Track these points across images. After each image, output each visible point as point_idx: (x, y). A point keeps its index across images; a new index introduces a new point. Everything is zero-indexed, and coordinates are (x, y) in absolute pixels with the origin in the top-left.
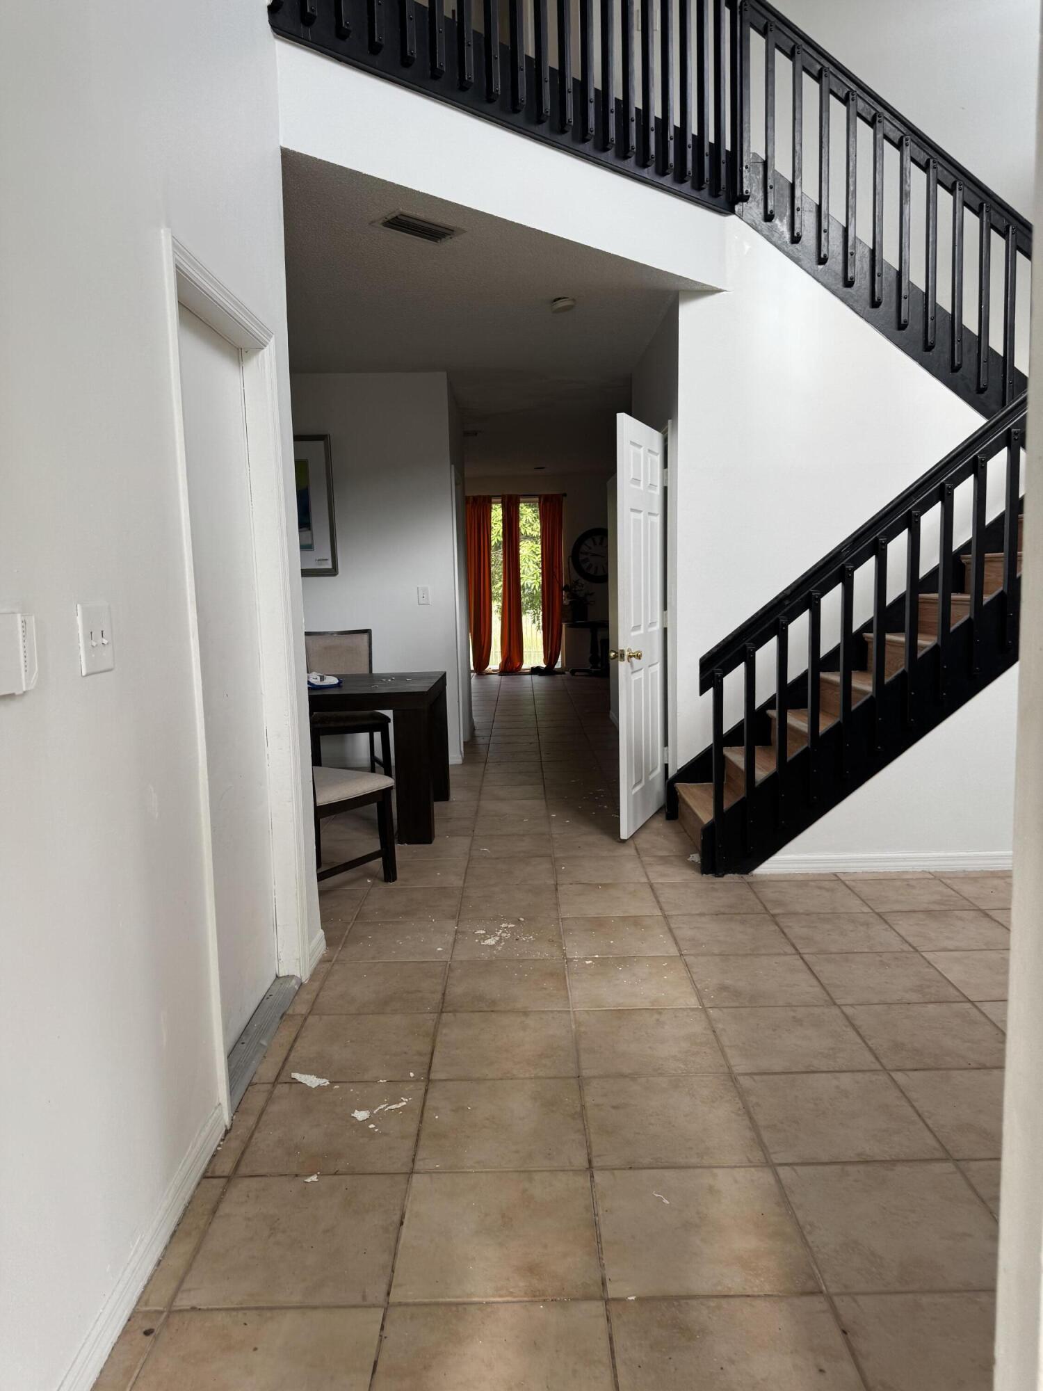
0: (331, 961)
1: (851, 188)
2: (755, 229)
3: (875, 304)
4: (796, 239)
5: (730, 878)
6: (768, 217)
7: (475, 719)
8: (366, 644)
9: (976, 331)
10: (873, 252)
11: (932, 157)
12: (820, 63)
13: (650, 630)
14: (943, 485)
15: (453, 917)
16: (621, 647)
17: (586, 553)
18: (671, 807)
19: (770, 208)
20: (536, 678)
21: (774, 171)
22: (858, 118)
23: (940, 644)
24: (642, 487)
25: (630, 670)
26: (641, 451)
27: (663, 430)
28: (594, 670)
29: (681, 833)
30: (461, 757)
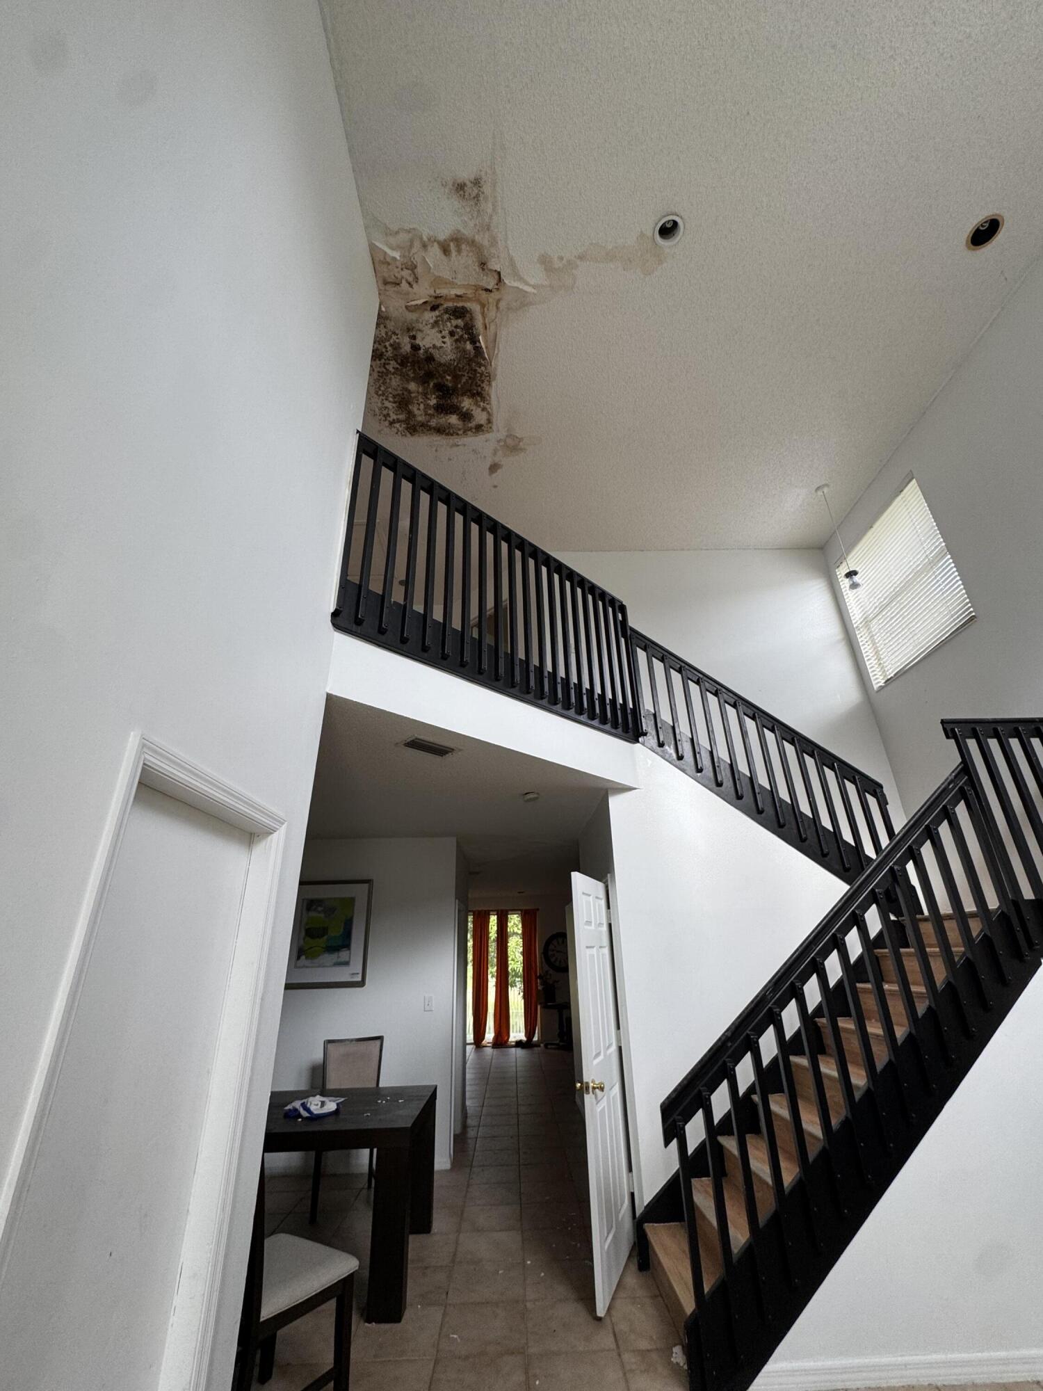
2: (654, 751)
3: (739, 797)
4: (680, 758)
6: (661, 745)
8: (378, 1051)
9: (811, 816)
10: (731, 765)
11: (755, 713)
12: (679, 664)
13: (608, 1053)
16: (585, 1079)
17: (553, 951)
18: (641, 1254)
19: (661, 739)
20: (519, 1051)
21: (661, 719)
22: (707, 693)
23: (872, 1088)
25: (595, 1102)
26: (591, 898)
27: (604, 881)
28: (561, 1044)
29: (656, 1296)
30: (449, 1162)
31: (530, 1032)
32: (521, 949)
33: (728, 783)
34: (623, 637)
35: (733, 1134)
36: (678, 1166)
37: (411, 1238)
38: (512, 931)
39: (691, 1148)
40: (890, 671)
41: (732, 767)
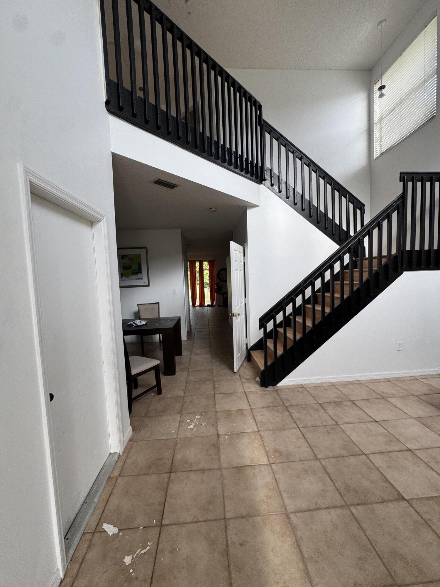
0: (133, 440)
1: (295, 177)
2: (268, 188)
3: (303, 210)
4: (280, 191)
5: (270, 388)
6: (272, 185)
7: (191, 323)
8: (158, 307)
9: (331, 218)
10: (302, 195)
11: (317, 169)
12: (285, 142)
13: (241, 305)
14: (331, 264)
15: (179, 413)
16: (233, 313)
17: (221, 275)
18: (249, 358)
19: (273, 182)
20: (209, 308)
21: (274, 172)
22: (297, 158)
23: (331, 312)
24: (238, 263)
25: (236, 319)
26: (237, 252)
27: (243, 245)
28: (224, 305)
29: (253, 367)
30: (186, 338)
31: (212, 302)
32: (209, 275)
33: (299, 204)
34: (259, 125)
35: (282, 327)
36: (263, 336)
37: (176, 357)
38: (205, 268)
39: (268, 330)
40: (384, 149)
41: (302, 196)
